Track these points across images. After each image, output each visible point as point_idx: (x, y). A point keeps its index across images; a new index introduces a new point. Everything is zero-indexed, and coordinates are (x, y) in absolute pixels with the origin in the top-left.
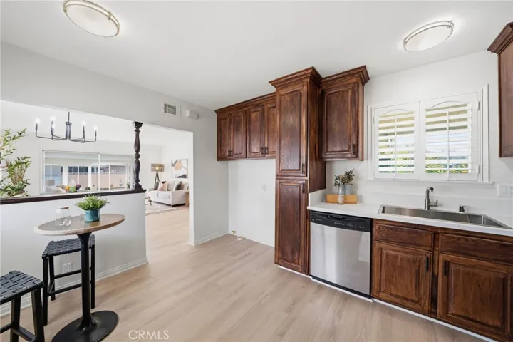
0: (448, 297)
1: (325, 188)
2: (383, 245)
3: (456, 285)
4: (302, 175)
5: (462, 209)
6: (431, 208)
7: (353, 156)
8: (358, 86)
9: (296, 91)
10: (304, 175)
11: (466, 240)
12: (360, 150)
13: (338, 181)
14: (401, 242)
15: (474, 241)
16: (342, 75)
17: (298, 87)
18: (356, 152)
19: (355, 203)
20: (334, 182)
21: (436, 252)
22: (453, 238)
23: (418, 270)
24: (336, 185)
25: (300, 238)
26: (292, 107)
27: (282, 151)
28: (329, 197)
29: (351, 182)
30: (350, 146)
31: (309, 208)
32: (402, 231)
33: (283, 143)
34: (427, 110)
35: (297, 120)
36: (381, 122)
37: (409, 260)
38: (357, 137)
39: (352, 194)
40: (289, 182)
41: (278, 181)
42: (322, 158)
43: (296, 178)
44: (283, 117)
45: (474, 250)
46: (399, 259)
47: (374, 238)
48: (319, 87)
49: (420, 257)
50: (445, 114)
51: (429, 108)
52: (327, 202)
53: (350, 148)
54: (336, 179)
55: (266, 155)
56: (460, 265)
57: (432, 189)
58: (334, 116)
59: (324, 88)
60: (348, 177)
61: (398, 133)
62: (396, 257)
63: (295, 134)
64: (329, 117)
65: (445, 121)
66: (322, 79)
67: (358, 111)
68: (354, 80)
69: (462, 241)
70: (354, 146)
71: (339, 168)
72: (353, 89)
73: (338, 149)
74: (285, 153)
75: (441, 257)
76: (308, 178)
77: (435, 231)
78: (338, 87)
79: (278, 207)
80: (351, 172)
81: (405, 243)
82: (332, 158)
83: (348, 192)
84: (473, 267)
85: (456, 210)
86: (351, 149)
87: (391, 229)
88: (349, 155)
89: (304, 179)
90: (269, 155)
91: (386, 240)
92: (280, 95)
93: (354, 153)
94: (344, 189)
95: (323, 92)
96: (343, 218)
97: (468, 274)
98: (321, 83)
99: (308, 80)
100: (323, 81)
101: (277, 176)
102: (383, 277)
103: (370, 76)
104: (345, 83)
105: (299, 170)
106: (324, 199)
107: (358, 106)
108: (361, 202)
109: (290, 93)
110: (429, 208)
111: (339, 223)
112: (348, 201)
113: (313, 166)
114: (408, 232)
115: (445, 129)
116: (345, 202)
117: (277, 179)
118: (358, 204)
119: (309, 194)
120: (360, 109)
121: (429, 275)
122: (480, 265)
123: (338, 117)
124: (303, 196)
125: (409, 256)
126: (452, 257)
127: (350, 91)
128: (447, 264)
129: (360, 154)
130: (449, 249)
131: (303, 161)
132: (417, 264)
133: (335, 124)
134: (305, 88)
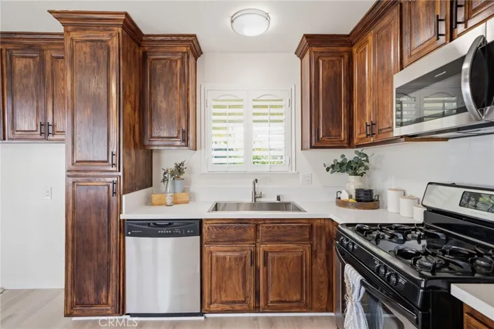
0: (267, 286)
1: (151, 186)
2: (212, 248)
3: (272, 273)
4: (111, 169)
5: (278, 198)
6: (257, 200)
7: (183, 144)
8: (188, 57)
9: (102, 41)
10: (114, 169)
11: (278, 227)
12: (191, 136)
13: (166, 176)
14: (229, 241)
15: (283, 227)
16: (169, 38)
17: (104, 36)
18: (186, 138)
19: (187, 202)
20: (162, 177)
21: (258, 244)
22: (269, 227)
23: (244, 268)
24: (164, 181)
25: (109, 264)
26: (95, 64)
27: (77, 130)
28: (155, 198)
29: (182, 177)
30: (179, 132)
31: (123, 217)
32: (230, 227)
33: (78, 118)
34: (254, 100)
35: (103, 86)
36: (215, 107)
37: (236, 259)
38: (188, 121)
39: (183, 191)
40: (90, 181)
41: (71, 180)
42: (144, 146)
43: (103, 174)
44: (78, 77)
45: (284, 235)
46: (228, 260)
47: (204, 241)
48: (140, 45)
49: (246, 252)
50: (266, 107)
51: (255, 98)
52: (152, 205)
53: (179, 133)
54: (165, 173)
55: (50, 137)
56: (275, 252)
57: (256, 181)
58: (161, 90)
59: (146, 48)
60: (179, 170)
61: (230, 121)
62: (225, 258)
63: (98, 106)
64: (152, 91)
65: (266, 114)
66: (143, 35)
67: (188, 89)
68: (184, 49)
69: (276, 228)
70: (184, 132)
71: (168, 158)
72: (182, 58)
73: (165, 134)
74: (83, 134)
75: (262, 248)
76: (121, 174)
77: (256, 223)
78: (164, 53)
79: (70, 223)
80: (182, 164)
81: (233, 241)
82: (158, 146)
83: (178, 189)
84: (283, 251)
85: (275, 200)
86: (181, 136)
87: (220, 228)
88: (178, 143)
89: (115, 175)
90: (56, 137)
91: (215, 242)
92: (72, 39)
93: (184, 140)
94: (174, 185)
95: (145, 53)
96: (170, 224)
97: (280, 259)
98: (142, 40)
99: (120, 30)
100: (144, 38)
101: (68, 171)
102: (214, 285)
103: (203, 50)
104: (174, 50)
105: (107, 161)
106: (149, 202)
107: (188, 84)
108: (194, 200)
109: (92, 41)
110: (255, 201)
111: (164, 231)
112: (179, 200)
113: (130, 155)
114: (235, 228)
115: (266, 121)
116: (175, 203)
117: (68, 176)
118: (191, 204)
119: (124, 197)
120: (191, 87)
121: (253, 268)
122: (288, 249)
123: (165, 94)
124: (114, 199)
125: (237, 254)
126: (269, 246)
127: (179, 62)
128: (266, 254)
129: (191, 143)
130: (268, 238)
131: (114, 149)
132: (244, 260)
133: (161, 101)
134: (115, 40)
